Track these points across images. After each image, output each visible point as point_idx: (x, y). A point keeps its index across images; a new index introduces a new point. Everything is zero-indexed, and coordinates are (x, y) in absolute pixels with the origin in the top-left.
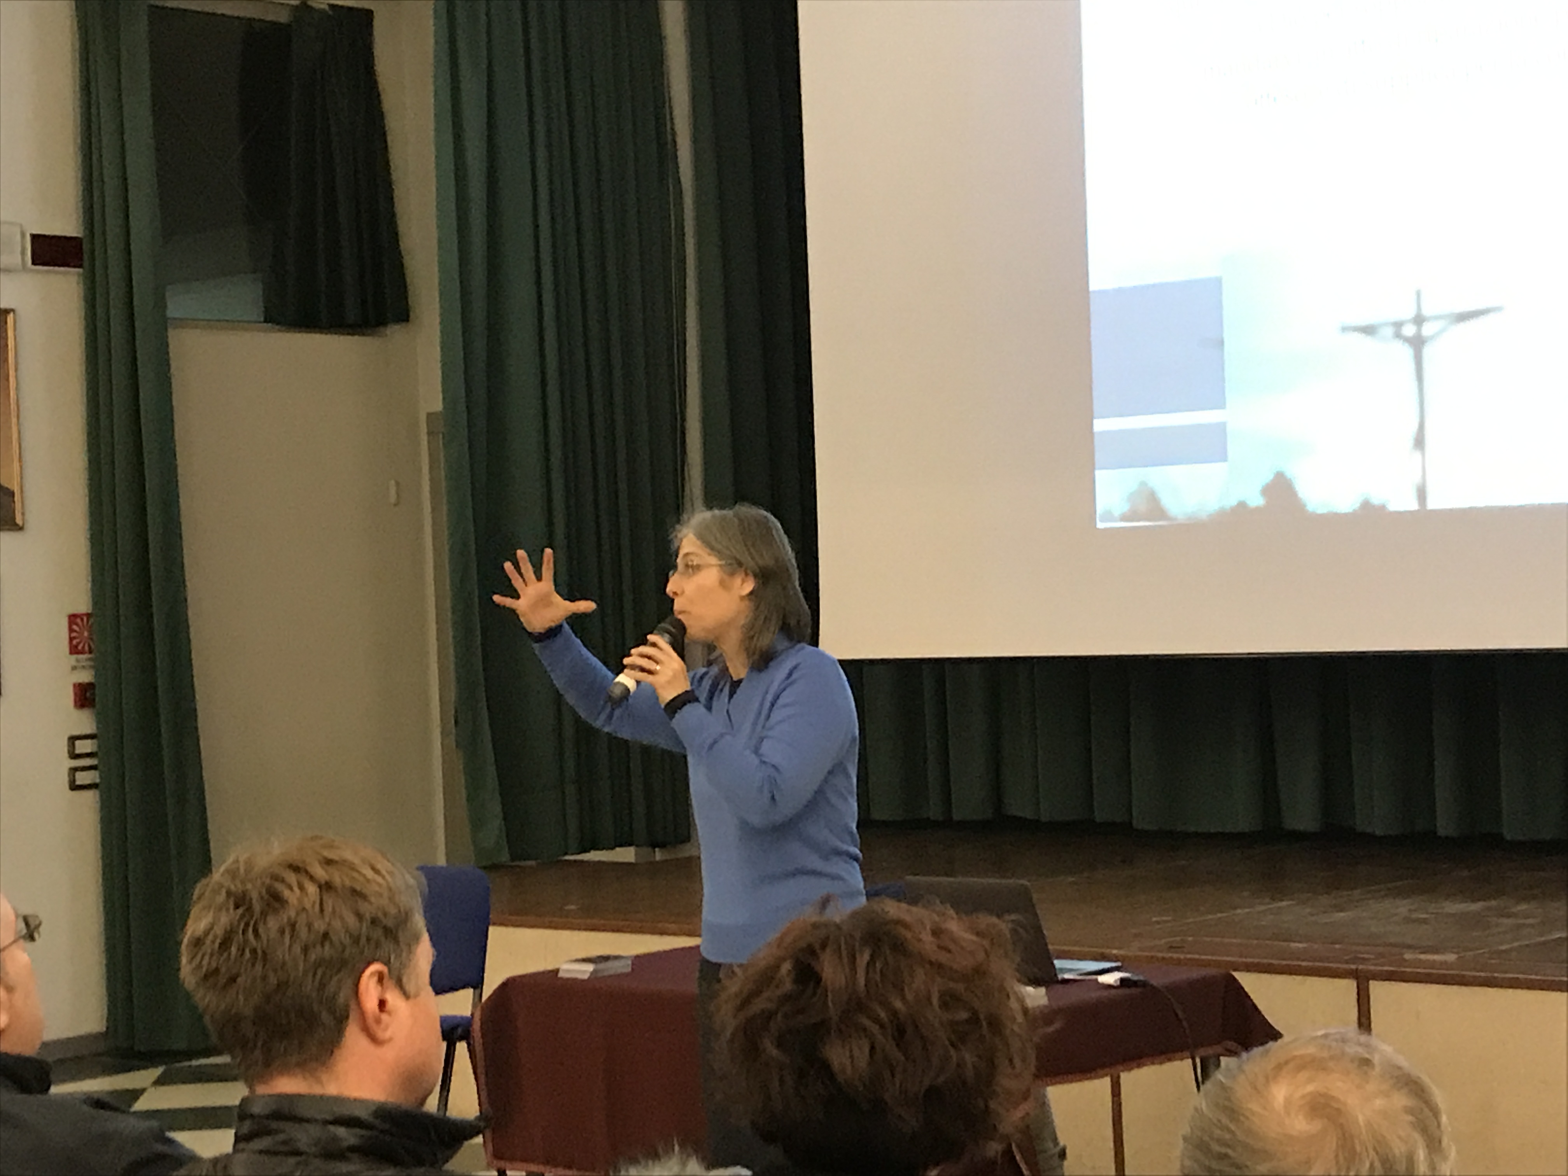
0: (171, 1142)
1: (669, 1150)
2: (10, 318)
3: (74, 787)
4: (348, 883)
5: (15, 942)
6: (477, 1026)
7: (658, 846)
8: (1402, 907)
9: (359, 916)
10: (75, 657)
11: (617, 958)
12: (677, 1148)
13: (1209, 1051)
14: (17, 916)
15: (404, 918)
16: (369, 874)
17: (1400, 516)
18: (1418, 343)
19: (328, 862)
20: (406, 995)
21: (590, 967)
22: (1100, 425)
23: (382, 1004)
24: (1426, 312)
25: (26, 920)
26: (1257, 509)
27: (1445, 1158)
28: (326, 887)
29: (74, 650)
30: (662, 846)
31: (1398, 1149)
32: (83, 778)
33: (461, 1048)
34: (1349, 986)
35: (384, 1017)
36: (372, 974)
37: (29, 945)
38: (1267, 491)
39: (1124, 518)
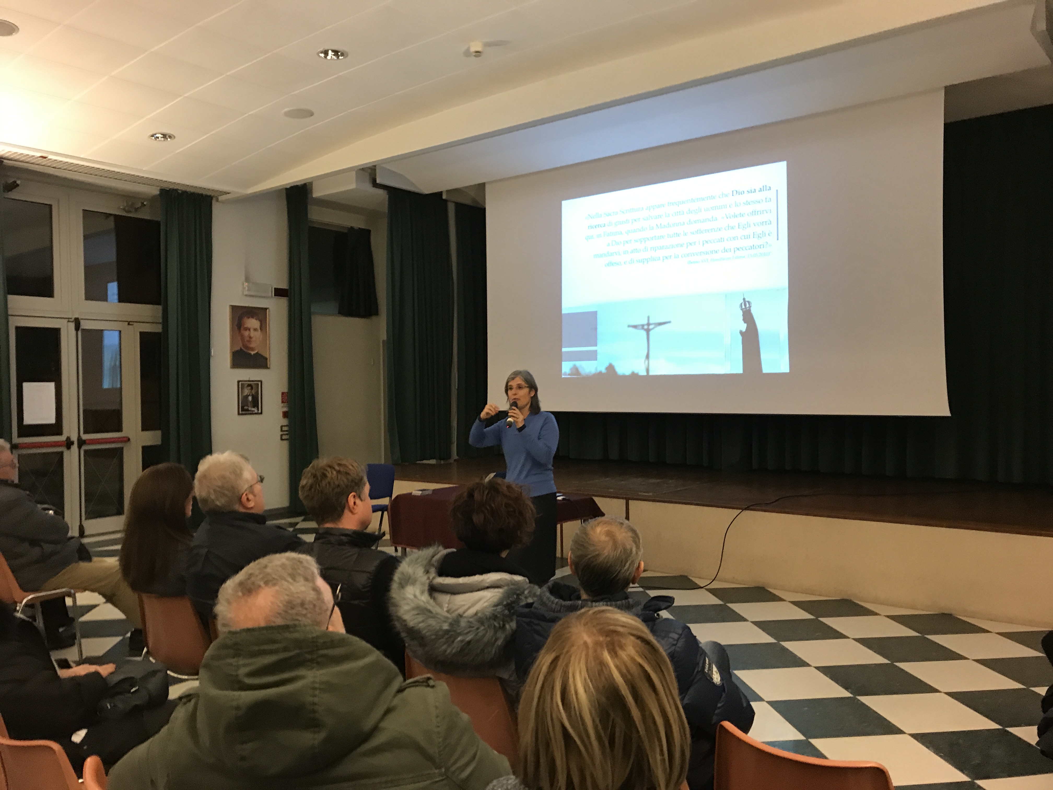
0: (299, 538)
1: (434, 544)
2: (268, 310)
3: (282, 439)
4: (344, 470)
5: (257, 482)
6: (389, 507)
7: (442, 460)
8: (639, 480)
9: (347, 479)
10: (283, 404)
11: (428, 490)
12: (437, 543)
13: (585, 518)
14: (257, 475)
15: (361, 479)
16: (351, 467)
17: (643, 376)
18: (648, 331)
19: (339, 465)
20: (361, 500)
21: (421, 492)
22: (564, 350)
23: (355, 503)
24: (651, 322)
25: (260, 477)
26: (604, 374)
27: (640, 551)
28: (339, 472)
29: (283, 402)
30: (443, 459)
31: (628, 547)
32: (284, 437)
33: (386, 513)
34: (624, 501)
35: (355, 507)
36: (352, 496)
37: (261, 484)
38: (607, 368)
39: (569, 375)
